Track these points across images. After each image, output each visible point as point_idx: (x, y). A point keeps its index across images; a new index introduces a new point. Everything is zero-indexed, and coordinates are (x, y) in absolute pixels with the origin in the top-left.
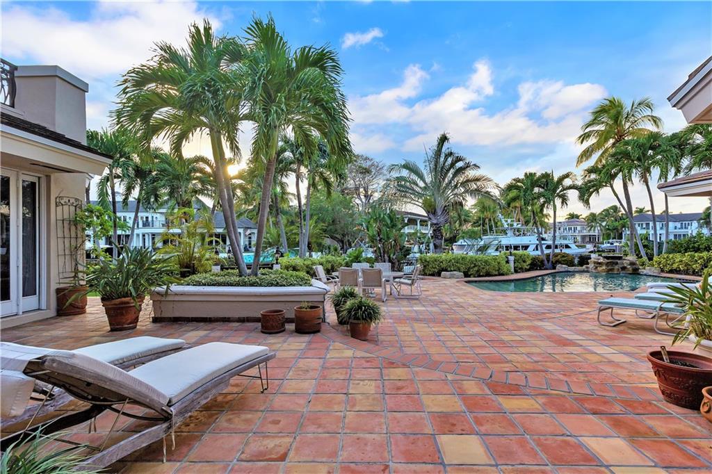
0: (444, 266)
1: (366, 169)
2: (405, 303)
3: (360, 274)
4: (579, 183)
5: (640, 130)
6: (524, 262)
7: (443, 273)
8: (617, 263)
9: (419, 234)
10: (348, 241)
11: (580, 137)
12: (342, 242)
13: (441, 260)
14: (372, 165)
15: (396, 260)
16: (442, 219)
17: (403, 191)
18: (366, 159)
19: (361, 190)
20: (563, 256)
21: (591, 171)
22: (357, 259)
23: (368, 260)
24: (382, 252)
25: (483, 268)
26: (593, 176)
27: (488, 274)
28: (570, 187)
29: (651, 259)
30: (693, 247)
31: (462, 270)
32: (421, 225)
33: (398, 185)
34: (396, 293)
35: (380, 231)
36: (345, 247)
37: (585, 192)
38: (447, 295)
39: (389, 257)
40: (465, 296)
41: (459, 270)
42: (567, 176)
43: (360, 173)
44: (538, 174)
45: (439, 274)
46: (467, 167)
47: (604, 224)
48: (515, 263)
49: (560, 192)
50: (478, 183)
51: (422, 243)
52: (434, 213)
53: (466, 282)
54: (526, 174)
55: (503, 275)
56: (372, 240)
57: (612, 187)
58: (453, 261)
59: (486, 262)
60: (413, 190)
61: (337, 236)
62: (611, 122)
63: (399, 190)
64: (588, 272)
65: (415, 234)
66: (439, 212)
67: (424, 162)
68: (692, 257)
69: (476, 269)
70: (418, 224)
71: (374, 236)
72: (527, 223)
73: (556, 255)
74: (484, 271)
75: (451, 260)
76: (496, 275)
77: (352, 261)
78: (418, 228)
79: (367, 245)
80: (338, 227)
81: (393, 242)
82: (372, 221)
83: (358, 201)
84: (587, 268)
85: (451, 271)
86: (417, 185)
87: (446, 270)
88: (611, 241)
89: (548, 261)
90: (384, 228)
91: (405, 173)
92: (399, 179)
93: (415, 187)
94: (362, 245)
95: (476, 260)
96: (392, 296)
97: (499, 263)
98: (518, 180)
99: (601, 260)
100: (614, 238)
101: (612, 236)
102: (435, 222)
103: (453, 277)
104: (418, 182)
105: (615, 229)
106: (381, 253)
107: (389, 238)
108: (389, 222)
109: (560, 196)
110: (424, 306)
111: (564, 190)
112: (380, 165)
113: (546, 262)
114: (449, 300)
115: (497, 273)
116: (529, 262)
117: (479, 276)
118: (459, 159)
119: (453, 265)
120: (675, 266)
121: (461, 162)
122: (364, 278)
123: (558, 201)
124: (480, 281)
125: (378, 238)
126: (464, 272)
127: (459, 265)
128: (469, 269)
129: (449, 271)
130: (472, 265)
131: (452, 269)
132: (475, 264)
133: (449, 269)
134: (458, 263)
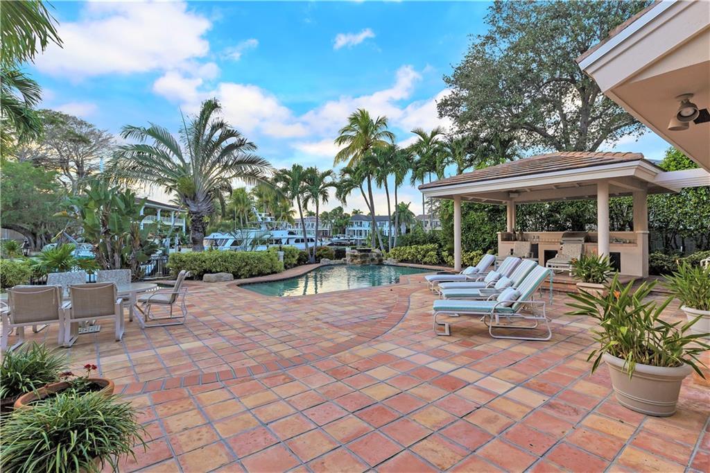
0: (206, 266)
1: (80, 136)
2: (161, 336)
3: (66, 294)
4: (337, 181)
5: (382, 142)
6: (293, 257)
7: (206, 275)
8: (368, 256)
9: (159, 226)
10: (46, 233)
11: (338, 139)
12: (34, 235)
13: (203, 259)
14: (92, 133)
15: (134, 262)
16: (204, 207)
17: (147, 166)
18: (81, 123)
19: (72, 164)
20: (325, 250)
21: (346, 171)
22: (61, 264)
23: (84, 264)
24: (109, 249)
25: (256, 267)
26: (347, 176)
27: (261, 274)
28: (332, 184)
29: (387, 251)
30: (416, 241)
31: (231, 269)
32: (161, 215)
33: (138, 156)
34: (141, 317)
35: (107, 219)
36: (39, 242)
37: (343, 190)
38: (223, 309)
39: (122, 257)
40: (250, 308)
41: (227, 271)
42: (328, 173)
43: (70, 140)
44: (305, 169)
45: (200, 277)
46: (240, 145)
48: (284, 258)
49: (322, 188)
50: (254, 167)
51: (165, 237)
52: (194, 199)
53: (238, 285)
54: (294, 166)
55: (275, 273)
56: (92, 233)
57: (361, 188)
58: (220, 260)
59: (259, 259)
60: (163, 166)
61: (25, 226)
62: (361, 131)
63: (141, 163)
64: (345, 264)
65: (154, 225)
66: (201, 198)
67: (180, 132)
68: (417, 249)
69: (248, 268)
70: (159, 214)
71: (96, 226)
72: (277, 217)
73: (318, 249)
74: (256, 270)
75: (216, 259)
76: (269, 274)
77: (50, 268)
78: (159, 219)
79: (80, 239)
80: (26, 214)
81: (129, 235)
82: (92, 204)
83: (65, 179)
84: (345, 260)
85: (217, 272)
86: (169, 160)
87: (211, 272)
88: (338, 235)
89: (312, 255)
90: (114, 215)
91: (150, 141)
92: (140, 149)
93: (165, 162)
94: (71, 239)
95: (248, 257)
96: (133, 324)
97: (272, 260)
98: (284, 172)
99: (356, 253)
100: (340, 233)
101: (339, 231)
102: (194, 210)
103: (220, 281)
104: (171, 156)
105: (341, 226)
106: (107, 252)
107: (121, 230)
108: (122, 206)
109: (321, 193)
110: (197, 338)
111: (326, 186)
112: (104, 136)
113: (310, 256)
114: (232, 319)
115: (269, 271)
116: (297, 257)
117: (252, 276)
118: (231, 134)
119: (220, 265)
120: (405, 256)
121: (235, 138)
122: (74, 303)
123: (320, 198)
124: (254, 283)
125: (102, 230)
126: (233, 273)
127: (227, 264)
128: (239, 269)
129: (214, 273)
130: (244, 264)
131: (218, 270)
132: (247, 263)
133: (214, 270)
134: (225, 261)
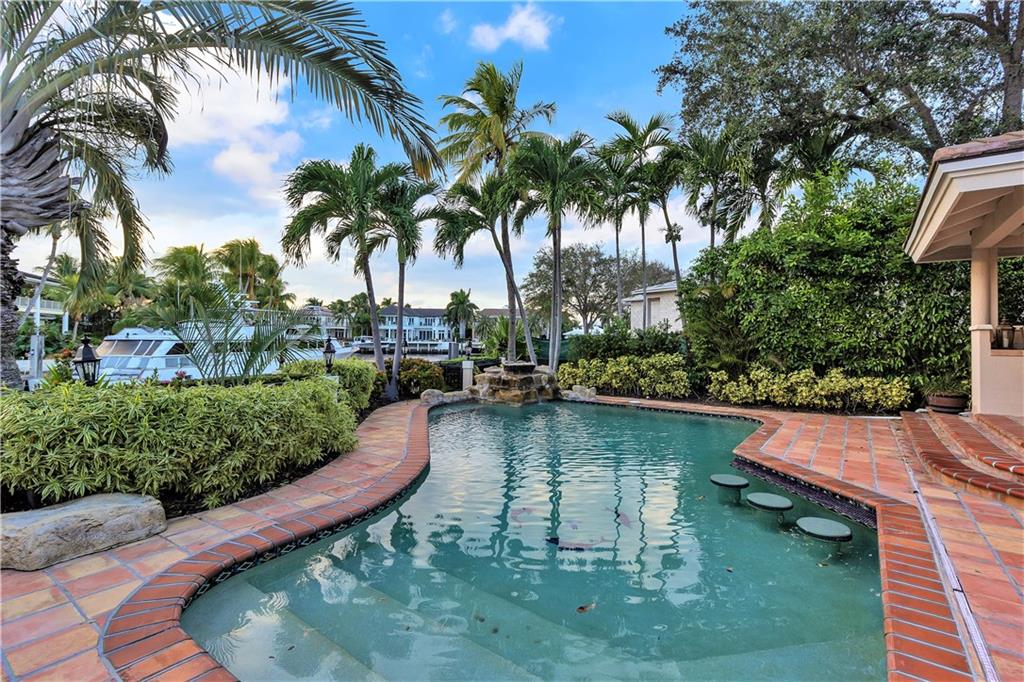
8: (531, 381)
25: (276, 448)
31: (155, 477)
41: (130, 484)
47: (353, 315)
57: (493, 230)
58: (88, 435)
69: (238, 459)
84: (472, 392)
85: (68, 498)
88: (362, 337)
89: (390, 380)
95: (240, 414)
100: (365, 334)
101: (362, 331)
113: (387, 382)
119: (86, 460)
127: (130, 455)
128: (196, 468)
129: (50, 502)
130: (218, 446)
131: (77, 487)
132: (233, 438)
133: (54, 488)
134: (120, 441)
